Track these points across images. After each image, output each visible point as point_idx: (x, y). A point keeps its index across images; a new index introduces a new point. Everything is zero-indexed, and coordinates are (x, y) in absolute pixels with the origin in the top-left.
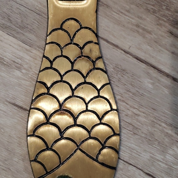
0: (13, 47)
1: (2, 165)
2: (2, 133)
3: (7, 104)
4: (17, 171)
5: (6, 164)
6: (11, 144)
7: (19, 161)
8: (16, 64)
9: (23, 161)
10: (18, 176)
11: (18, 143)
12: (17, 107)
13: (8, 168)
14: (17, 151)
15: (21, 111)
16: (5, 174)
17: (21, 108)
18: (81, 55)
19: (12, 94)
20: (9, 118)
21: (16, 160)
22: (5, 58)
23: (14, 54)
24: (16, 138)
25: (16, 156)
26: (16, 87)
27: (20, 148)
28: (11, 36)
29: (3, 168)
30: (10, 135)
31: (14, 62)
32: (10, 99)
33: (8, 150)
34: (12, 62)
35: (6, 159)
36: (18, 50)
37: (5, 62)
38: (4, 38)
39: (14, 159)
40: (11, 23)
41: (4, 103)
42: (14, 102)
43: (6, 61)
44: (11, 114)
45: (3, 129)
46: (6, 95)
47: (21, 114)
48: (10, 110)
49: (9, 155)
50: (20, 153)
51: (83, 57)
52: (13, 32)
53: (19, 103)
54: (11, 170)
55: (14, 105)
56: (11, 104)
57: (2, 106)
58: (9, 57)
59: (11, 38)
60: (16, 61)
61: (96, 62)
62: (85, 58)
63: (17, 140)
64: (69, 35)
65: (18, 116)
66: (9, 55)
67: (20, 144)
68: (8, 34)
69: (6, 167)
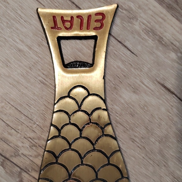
0: (174, 29)
1: (138, 142)
2: (145, 111)
3: (156, 83)
4: (151, 151)
5: (142, 141)
6: (151, 123)
7: (155, 142)
8: (173, 46)
9: (159, 143)
10: (151, 156)
11: (158, 124)
12: (165, 89)
13: (143, 146)
14: (155, 132)
15: (168, 93)
16: (139, 152)
17: (169, 90)
18: (89, 122)
19: (163, 75)
20: (155, 97)
21: (153, 140)
22: (164, 38)
23: (173, 36)
24: (157, 118)
25: (153, 137)
26: (168, 69)
27: (159, 130)
28: (175, 18)
29: (138, 145)
30: (152, 114)
31: (172, 43)
32: (159, 79)
33: (147, 129)
34: (170, 43)
35: (143, 137)
36: (178, 32)
37: (163, 42)
38: (168, 19)
39: (151, 139)
40: (178, 5)
41: (153, 82)
42: (163, 83)
43: (165, 41)
44: (157, 94)
45: (147, 107)
46: (157, 75)
47: (167, 97)
48: (158, 90)
49: (146, 134)
50: (158, 134)
51: (92, 124)
52: (177, 14)
53: (167, 85)
54: (145, 149)
55: (163, 86)
56: (160, 85)
57: (151, 84)
58: (168, 38)
59: (174, 20)
60: (174, 43)
61: (105, 129)
62: (94, 124)
63: (157, 121)
64: (77, 102)
65: (164, 97)
66: (169, 35)
67: (160, 126)
68: (172, 15)
69: (141, 145)
